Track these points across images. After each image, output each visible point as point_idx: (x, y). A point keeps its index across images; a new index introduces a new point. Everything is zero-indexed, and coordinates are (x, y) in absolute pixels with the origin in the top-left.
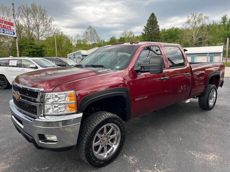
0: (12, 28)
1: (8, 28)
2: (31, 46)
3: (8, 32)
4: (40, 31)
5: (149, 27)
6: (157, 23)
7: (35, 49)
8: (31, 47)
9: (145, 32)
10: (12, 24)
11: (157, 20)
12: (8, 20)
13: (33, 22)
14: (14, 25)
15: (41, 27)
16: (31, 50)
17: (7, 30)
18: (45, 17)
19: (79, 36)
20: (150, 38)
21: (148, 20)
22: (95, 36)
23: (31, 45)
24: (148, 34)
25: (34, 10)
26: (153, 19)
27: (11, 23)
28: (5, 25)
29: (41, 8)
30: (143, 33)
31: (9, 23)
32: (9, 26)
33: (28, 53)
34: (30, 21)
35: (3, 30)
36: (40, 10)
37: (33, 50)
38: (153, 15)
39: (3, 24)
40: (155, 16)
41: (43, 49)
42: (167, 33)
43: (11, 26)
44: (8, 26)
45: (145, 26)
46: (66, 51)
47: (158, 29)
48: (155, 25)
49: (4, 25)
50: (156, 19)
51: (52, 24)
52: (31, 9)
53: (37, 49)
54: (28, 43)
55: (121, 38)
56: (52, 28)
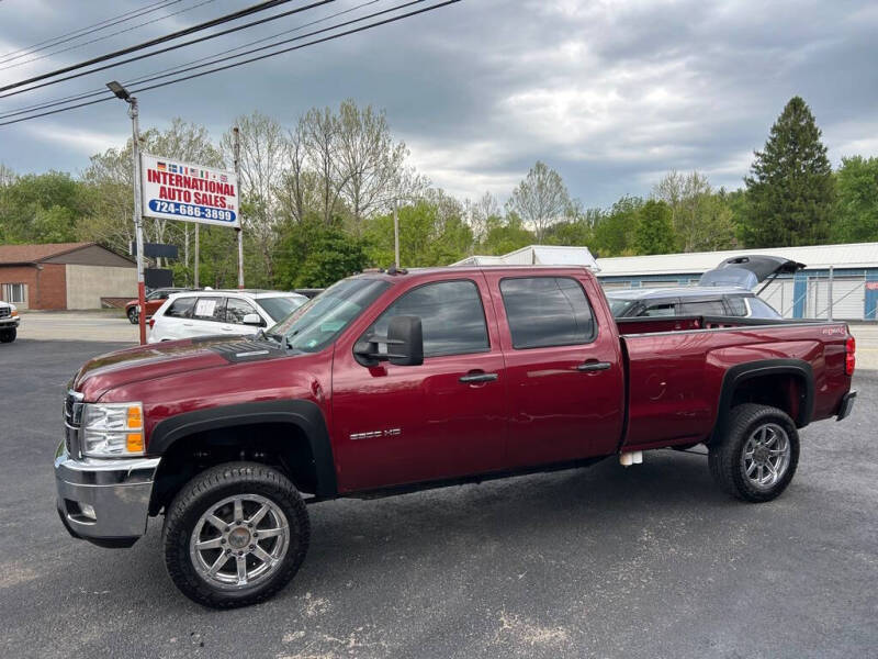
0: (230, 200)
1: (216, 201)
2: (330, 242)
3: (215, 213)
4: (362, 191)
5: (780, 155)
6: (815, 135)
7: (341, 252)
8: (330, 248)
9: (762, 178)
10: (228, 190)
11: (816, 124)
12: (218, 180)
13: (340, 163)
14: (236, 192)
15: (369, 180)
16: (329, 256)
17: (212, 209)
18: (380, 143)
19: (490, 201)
20: (783, 200)
21: (775, 129)
22: (557, 198)
23: (330, 238)
24: (772, 182)
25: (348, 123)
26: (798, 119)
27: (227, 186)
28: (208, 193)
29: (371, 116)
30: (752, 181)
31: (220, 188)
32: (220, 195)
33: (319, 268)
34: (335, 161)
35: (202, 209)
36: (366, 123)
37: (334, 254)
38: (796, 106)
39: (204, 192)
40: (806, 111)
41: (365, 251)
42: (868, 172)
43: (226, 196)
44: (216, 197)
45: (762, 151)
46: (438, 259)
47: (823, 160)
48: (804, 146)
49: (205, 196)
50: (812, 119)
51: (403, 165)
52: (340, 120)
53: (346, 251)
54: (321, 231)
55: (651, 204)
56: (402, 180)
